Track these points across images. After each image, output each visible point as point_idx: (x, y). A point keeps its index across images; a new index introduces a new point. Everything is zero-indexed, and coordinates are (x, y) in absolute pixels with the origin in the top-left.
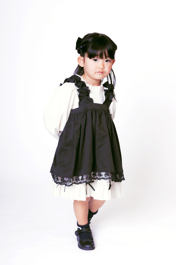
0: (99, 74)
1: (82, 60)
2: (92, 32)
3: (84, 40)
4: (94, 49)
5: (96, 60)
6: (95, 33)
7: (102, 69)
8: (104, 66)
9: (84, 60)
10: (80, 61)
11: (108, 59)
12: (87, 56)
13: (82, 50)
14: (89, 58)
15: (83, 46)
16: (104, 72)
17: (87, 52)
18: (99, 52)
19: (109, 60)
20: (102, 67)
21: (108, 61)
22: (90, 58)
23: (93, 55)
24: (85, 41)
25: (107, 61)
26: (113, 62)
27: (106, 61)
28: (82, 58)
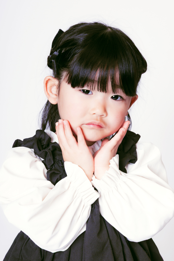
0: (92, 129)
1: (54, 87)
2: (90, 20)
3: (68, 35)
4: (86, 66)
5: (87, 92)
6: (96, 23)
7: (99, 118)
8: (105, 110)
9: (59, 87)
10: (51, 87)
11: (120, 93)
12: (66, 80)
13: (56, 62)
14: (70, 86)
15: (60, 52)
16: (103, 125)
17: (68, 68)
18: (97, 75)
19: (121, 97)
20: (99, 111)
21: (119, 98)
22: (73, 86)
23: (82, 78)
24: (69, 38)
25: (115, 98)
26: (133, 102)
27: (112, 97)
28: (56, 82)
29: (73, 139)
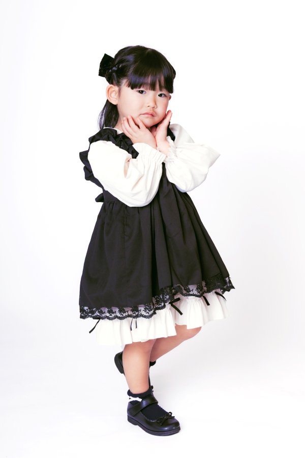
0: (147, 117)
1: (114, 93)
5: (141, 92)
7: (152, 109)
8: (156, 104)
9: (120, 91)
10: (111, 93)
11: (164, 92)
12: (126, 85)
13: (116, 74)
14: (130, 88)
15: (118, 67)
16: (154, 114)
17: (127, 77)
18: (149, 79)
20: (152, 104)
21: (163, 96)
22: (132, 88)
23: (138, 83)
25: (160, 95)
28: (116, 88)
29: (136, 127)
